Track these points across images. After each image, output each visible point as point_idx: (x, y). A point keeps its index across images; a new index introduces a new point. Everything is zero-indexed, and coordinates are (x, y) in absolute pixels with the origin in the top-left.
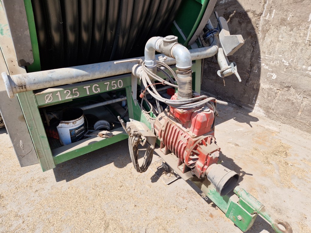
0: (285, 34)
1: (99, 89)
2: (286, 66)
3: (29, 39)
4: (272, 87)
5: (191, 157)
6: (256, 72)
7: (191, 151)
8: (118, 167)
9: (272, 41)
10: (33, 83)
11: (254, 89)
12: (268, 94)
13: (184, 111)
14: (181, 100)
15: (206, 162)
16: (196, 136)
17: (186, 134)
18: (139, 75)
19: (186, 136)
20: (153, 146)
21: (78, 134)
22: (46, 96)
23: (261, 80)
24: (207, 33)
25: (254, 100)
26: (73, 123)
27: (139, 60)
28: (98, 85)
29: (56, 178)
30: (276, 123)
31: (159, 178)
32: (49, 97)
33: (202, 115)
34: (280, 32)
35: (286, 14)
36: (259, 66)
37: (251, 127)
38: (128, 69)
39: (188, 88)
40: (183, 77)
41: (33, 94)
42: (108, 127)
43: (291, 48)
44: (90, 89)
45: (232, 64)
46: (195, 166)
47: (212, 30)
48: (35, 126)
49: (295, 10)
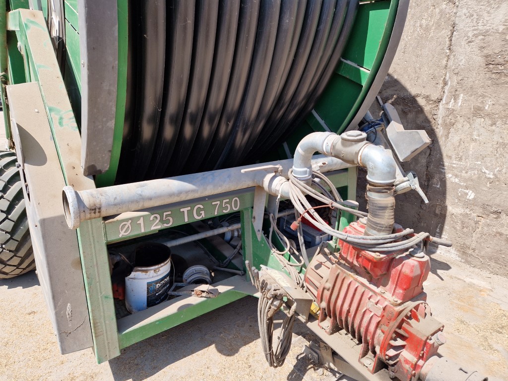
0: (482, 130)
1: (203, 212)
2: (490, 178)
3: (111, 134)
4: (468, 211)
5: (393, 343)
6: (438, 186)
7: (393, 330)
8: (224, 355)
9: (461, 139)
10: (113, 203)
11: (436, 215)
12: (463, 223)
13: (382, 256)
14: (378, 237)
15: (422, 352)
16: (399, 301)
17: (379, 298)
18: (276, 190)
19: (379, 302)
20: (305, 317)
21: (160, 291)
22: (121, 225)
23: (447, 200)
24: (364, 127)
25: (438, 233)
26: (155, 271)
27: (277, 166)
28: (202, 207)
29: (113, 374)
30: (481, 273)
31: (303, 378)
32: (126, 227)
33: (412, 264)
34: (473, 127)
35: (482, 101)
36: (443, 178)
37: (442, 279)
38: (256, 180)
39: (389, 216)
40: (381, 197)
41: (102, 222)
42: (208, 278)
43: (496, 152)
44: (190, 213)
45: (410, 175)
46: (398, 359)
47: (373, 122)
48: (97, 278)
49: (496, 95)
